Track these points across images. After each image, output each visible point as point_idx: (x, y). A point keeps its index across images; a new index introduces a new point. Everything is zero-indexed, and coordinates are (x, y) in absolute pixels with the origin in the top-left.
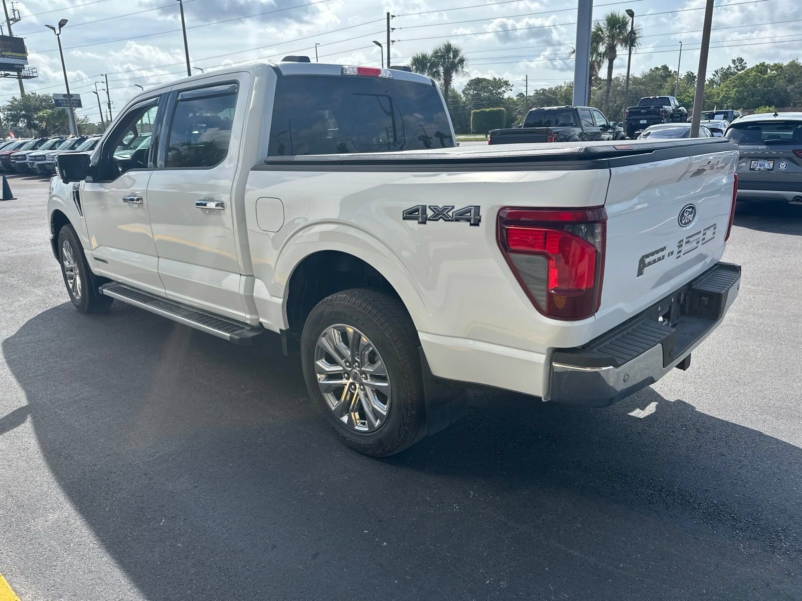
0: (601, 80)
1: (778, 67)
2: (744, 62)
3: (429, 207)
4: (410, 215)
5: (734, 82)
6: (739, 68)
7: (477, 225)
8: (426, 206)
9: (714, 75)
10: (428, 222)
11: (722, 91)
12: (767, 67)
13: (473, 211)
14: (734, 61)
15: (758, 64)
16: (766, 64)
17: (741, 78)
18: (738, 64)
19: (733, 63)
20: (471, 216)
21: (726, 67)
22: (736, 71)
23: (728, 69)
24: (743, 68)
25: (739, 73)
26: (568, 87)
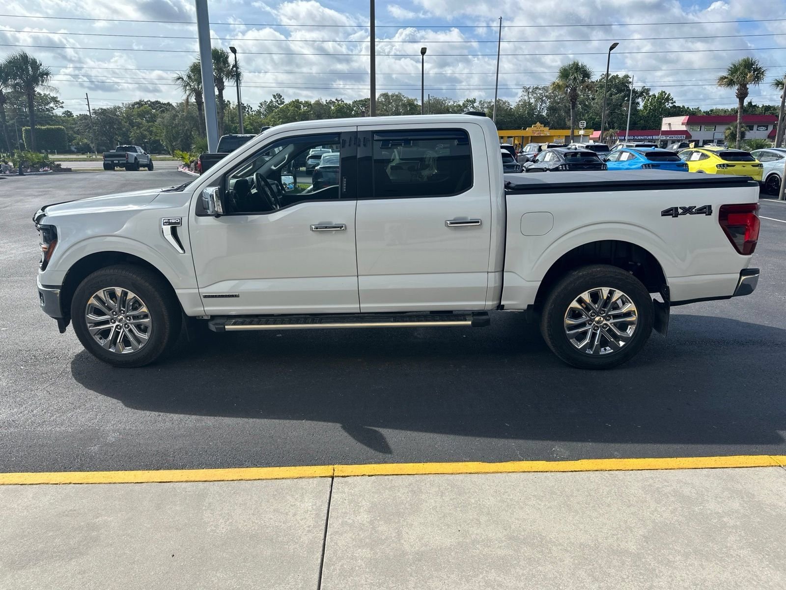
0: (161, 104)
1: (307, 104)
2: (282, 98)
3: (680, 208)
4: (666, 213)
5: (278, 114)
6: (279, 102)
7: (710, 215)
8: (677, 207)
9: (260, 107)
10: (679, 216)
11: (270, 121)
12: (301, 103)
13: (707, 208)
14: (274, 96)
15: (294, 100)
16: (300, 101)
17: (282, 110)
18: (278, 99)
19: (274, 97)
20: (706, 210)
21: (269, 101)
22: (277, 105)
23: (271, 102)
24: (283, 103)
25: (281, 106)
26: (127, 108)
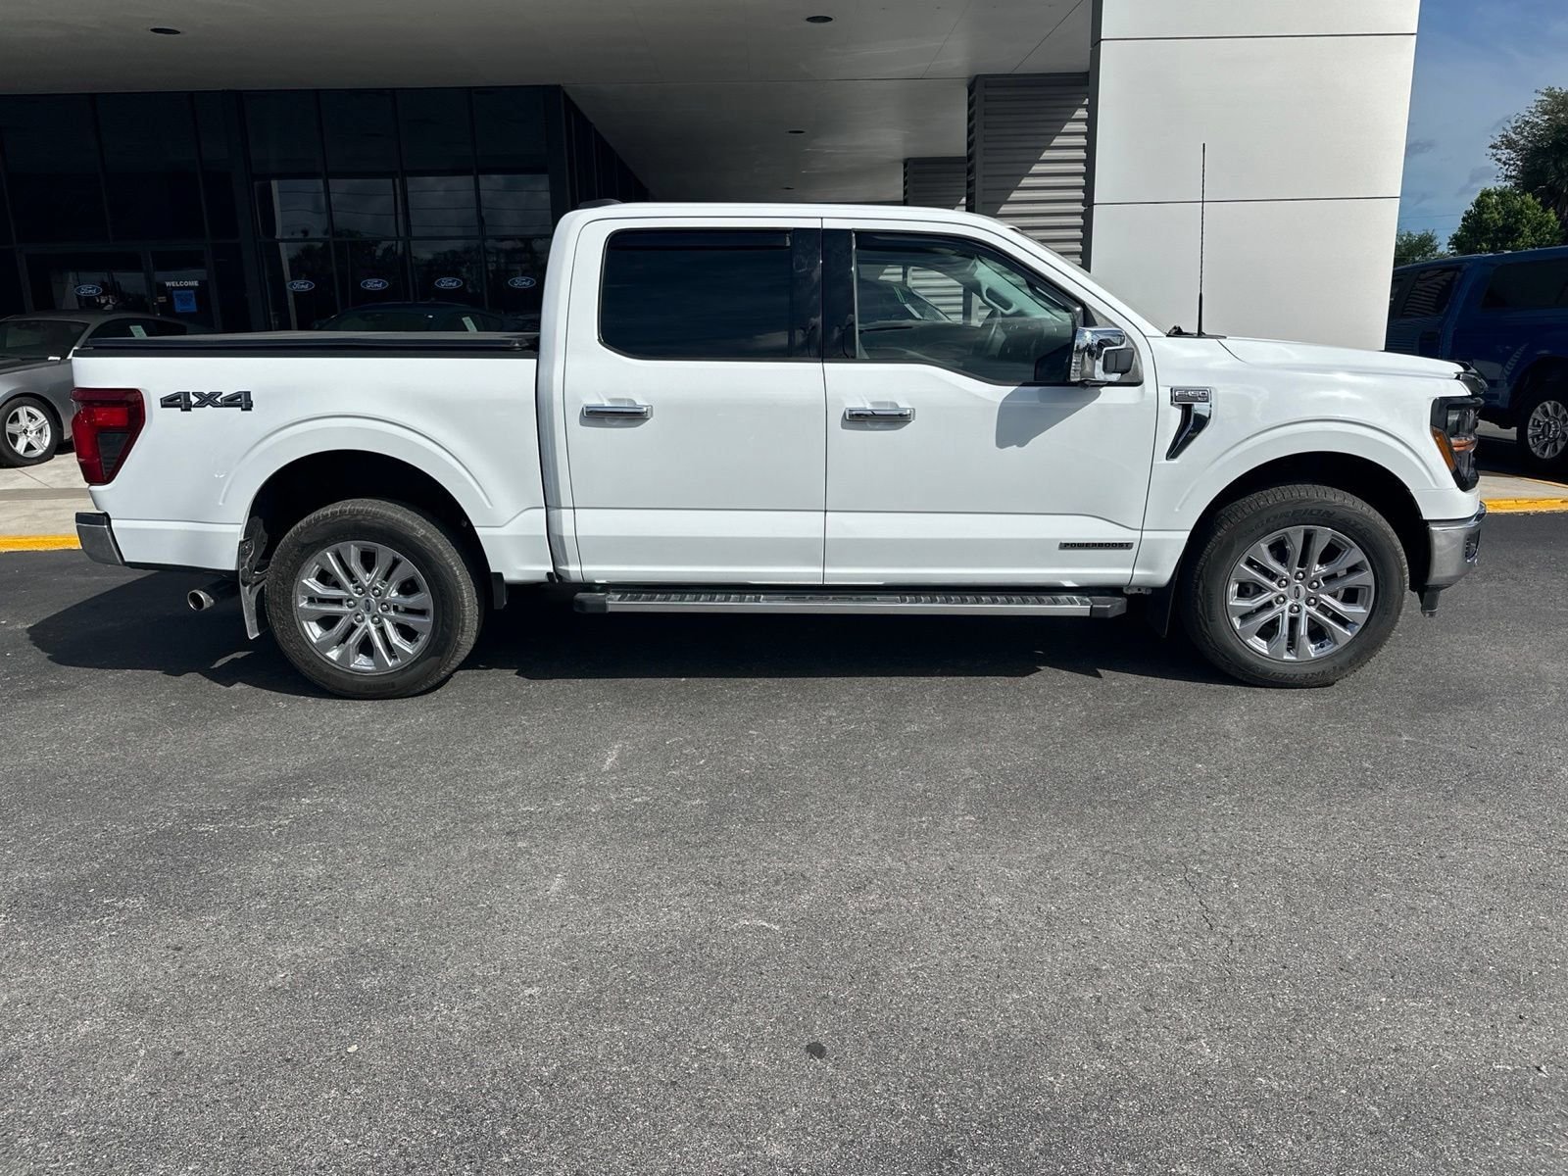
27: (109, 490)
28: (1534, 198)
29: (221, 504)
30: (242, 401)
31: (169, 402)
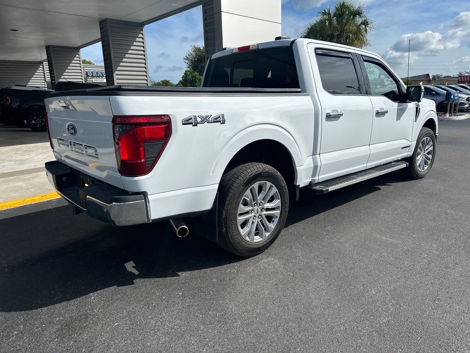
27: (149, 178)
28: (197, 73)
29: (211, 174)
30: (220, 120)
31: (186, 122)
